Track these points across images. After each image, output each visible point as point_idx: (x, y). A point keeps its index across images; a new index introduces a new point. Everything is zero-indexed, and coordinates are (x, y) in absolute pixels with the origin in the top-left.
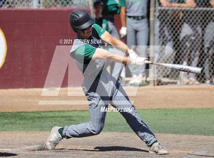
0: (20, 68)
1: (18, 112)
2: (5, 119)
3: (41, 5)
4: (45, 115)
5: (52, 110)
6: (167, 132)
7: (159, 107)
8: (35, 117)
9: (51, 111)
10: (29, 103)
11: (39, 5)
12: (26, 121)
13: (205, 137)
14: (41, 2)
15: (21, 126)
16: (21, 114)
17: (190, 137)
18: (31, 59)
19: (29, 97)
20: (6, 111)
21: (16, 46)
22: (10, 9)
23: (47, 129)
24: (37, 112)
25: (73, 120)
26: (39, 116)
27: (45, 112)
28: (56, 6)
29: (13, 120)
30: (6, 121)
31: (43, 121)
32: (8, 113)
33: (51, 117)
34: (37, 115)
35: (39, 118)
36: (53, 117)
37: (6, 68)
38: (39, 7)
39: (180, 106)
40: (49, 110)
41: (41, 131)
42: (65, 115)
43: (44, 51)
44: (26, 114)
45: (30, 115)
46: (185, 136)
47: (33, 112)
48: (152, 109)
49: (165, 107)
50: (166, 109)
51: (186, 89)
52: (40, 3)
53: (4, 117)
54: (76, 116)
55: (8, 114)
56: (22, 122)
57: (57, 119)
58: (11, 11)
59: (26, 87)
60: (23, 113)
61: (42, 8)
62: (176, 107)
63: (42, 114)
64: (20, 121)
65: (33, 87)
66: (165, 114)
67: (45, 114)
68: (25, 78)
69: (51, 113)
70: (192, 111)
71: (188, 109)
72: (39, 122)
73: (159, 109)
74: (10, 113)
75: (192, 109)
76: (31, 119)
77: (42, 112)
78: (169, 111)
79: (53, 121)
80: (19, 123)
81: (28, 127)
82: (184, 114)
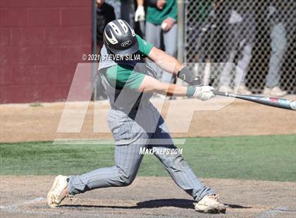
4: (38, 149)
5: (45, 140)
6: (222, 176)
7: (199, 134)
8: (25, 152)
9: (44, 142)
10: (9, 128)
12: (12, 159)
13: (277, 183)
15: (7, 167)
16: (2, 146)
17: (257, 185)
18: (5, 61)
19: (6, 118)
23: (46, 171)
24: (24, 143)
25: (81, 157)
26: (29, 149)
27: (36, 143)
31: (37, 158)
33: (46, 152)
34: (26, 149)
35: (30, 153)
36: (50, 152)
39: (229, 133)
40: (42, 140)
41: (38, 175)
42: (68, 148)
43: (24, 49)
44: (9, 146)
45: (16, 149)
46: (249, 182)
47: (19, 144)
48: (190, 138)
49: (209, 135)
50: (209, 137)
54: (83, 150)
56: (7, 160)
57: (56, 154)
60: (5, 146)
62: (224, 133)
63: (34, 146)
64: (4, 159)
65: (8, 103)
66: (212, 146)
67: (37, 146)
69: (45, 144)
70: (247, 140)
71: (241, 137)
72: (32, 159)
73: (198, 137)
75: (247, 138)
76: (19, 155)
77: (32, 142)
78: (214, 140)
79: (52, 158)
80: (4, 162)
81: (17, 168)
82: (237, 145)
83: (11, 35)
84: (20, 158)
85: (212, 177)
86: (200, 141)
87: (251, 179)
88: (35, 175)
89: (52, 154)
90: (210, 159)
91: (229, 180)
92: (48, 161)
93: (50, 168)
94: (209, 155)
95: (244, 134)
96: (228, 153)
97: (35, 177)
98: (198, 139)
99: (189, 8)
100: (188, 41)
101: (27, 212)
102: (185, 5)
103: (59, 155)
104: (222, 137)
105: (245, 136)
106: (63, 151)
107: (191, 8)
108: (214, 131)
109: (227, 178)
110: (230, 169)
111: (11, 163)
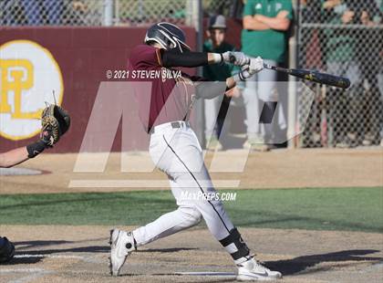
3: (117, 19)
7: (308, 186)
11: (115, 20)
14: (117, 15)
21: (77, 85)
22: (68, 26)
28: (140, 21)
29: (81, 206)
30: (70, 208)
31: (127, 208)
38: (114, 23)
39: (343, 184)
48: (297, 189)
49: (320, 185)
52: (114, 17)
55: (72, 196)
56: (95, 210)
58: (70, 30)
61: (118, 24)
62: (336, 184)
64: (92, 209)
66: (321, 197)
71: (354, 188)
72: (123, 209)
73: (307, 188)
75: (361, 190)
79: (144, 208)
81: (105, 218)
84: (109, 208)
87: (359, 231)
90: (318, 210)
92: (139, 211)
93: (141, 219)
94: (316, 206)
95: (357, 185)
96: (338, 204)
98: (307, 191)
102: (298, 46)
103: (153, 204)
104: (334, 188)
105: (358, 188)
107: (305, 49)
111: (99, 213)
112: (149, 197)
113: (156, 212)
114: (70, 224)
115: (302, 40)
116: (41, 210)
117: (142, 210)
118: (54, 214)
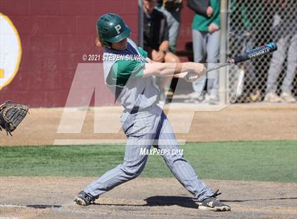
0: (40, 79)
1: (48, 146)
2: (32, 157)
4: (87, 151)
7: (241, 139)
8: (73, 154)
12: (61, 161)
15: (57, 169)
16: (52, 148)
18: (55, 66)
20: (30, 145)
21: (34, 48)
23: (94, 173)
24: (73, 146)
26: (78, 152)
27: (84, 146)
29: (43, 159)
30: (34, 160)
31: (85, 160)
32: (33, 146)
33: (94, 154)
34: (75, 151)
35: (78, 155)
36: (98, 154)
37: (20, 79)
39: (269, 137)
41: (86, 176)
42: (114, 150)
43: (73, 55)
44: (58, 148)
45: (65, 151)
46: (289, 184)
47: (68, 146)
48: (231, 141)
49: (251, 139)
50: (251, 141)
51: (271, 109)
53: (30, 154)
56: (57, 161)
57: (103, 157)
59: (49, 106)
60: (55, 148)
62: (264, 137)
63: (82, 149)
64: (53, 160)
65: (57, 106)
67: (85, 148)
68: (46, 93)
69: (93, 148)
71: (281, 141)
72: (80, 161)
73: (240, 141)
74: (36, 147)
75: (287, 143)
76: (67, 157)
77: (80, 146)
78: (255, 144)
79: (100, 160)
80: (53, 163)
81: (67, 170)
82: (278, 149)
83: (61, 42)
84: (69, 160)
85: (253, 179)
86: (243, 145)
87: (291, 182)
88: (83, 176)
89: (100, 157)
91: (270, 183)
92: (96, 163)
93: (97, 170)
95: (283, 139)
96: (268, 156)
97: (84, 178)
98: (241, 143)
99: (231, 17)
100: (231, 48)
101: (76, 212)
102: (228, 14)
103: (106, 157)
105: (285, 141)
106: (111, 153)
107: (234, 16)
108: (256, 136)
109: (268, 181)
110: (270, 172)
111: (60, 165)
112: (103, 150)
113: (110, 164)
114: (36, 176)
115: (231, 8)
116: (8, 162)
117: (98, 162)
118: (21, 166)
